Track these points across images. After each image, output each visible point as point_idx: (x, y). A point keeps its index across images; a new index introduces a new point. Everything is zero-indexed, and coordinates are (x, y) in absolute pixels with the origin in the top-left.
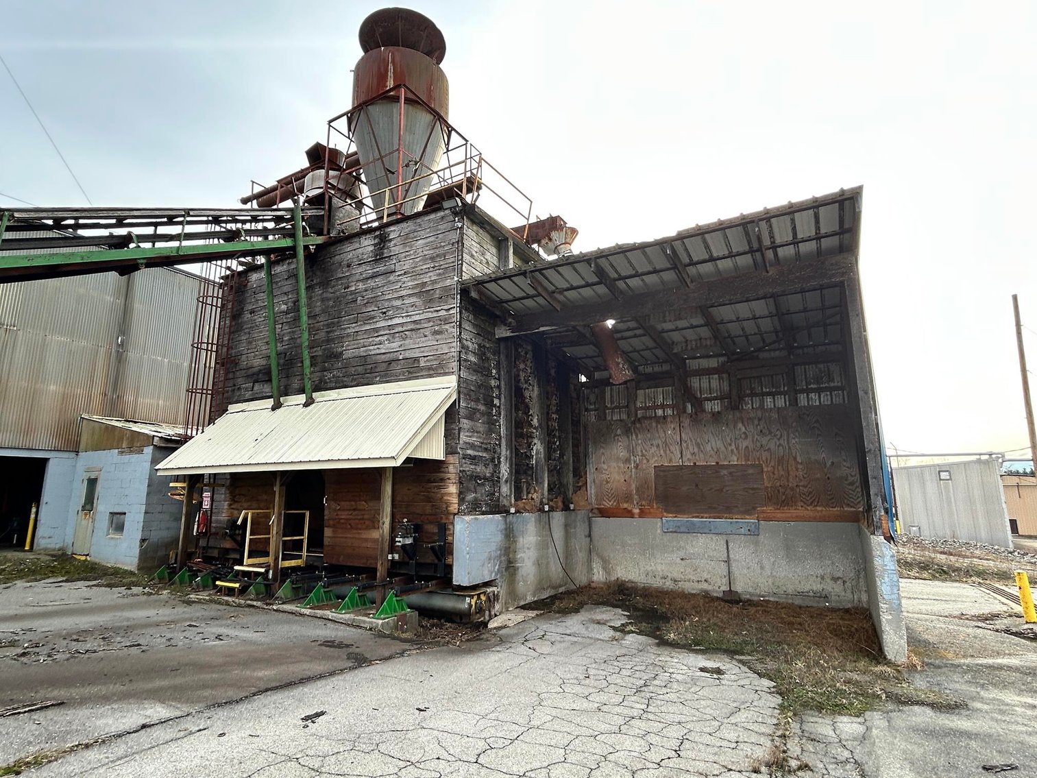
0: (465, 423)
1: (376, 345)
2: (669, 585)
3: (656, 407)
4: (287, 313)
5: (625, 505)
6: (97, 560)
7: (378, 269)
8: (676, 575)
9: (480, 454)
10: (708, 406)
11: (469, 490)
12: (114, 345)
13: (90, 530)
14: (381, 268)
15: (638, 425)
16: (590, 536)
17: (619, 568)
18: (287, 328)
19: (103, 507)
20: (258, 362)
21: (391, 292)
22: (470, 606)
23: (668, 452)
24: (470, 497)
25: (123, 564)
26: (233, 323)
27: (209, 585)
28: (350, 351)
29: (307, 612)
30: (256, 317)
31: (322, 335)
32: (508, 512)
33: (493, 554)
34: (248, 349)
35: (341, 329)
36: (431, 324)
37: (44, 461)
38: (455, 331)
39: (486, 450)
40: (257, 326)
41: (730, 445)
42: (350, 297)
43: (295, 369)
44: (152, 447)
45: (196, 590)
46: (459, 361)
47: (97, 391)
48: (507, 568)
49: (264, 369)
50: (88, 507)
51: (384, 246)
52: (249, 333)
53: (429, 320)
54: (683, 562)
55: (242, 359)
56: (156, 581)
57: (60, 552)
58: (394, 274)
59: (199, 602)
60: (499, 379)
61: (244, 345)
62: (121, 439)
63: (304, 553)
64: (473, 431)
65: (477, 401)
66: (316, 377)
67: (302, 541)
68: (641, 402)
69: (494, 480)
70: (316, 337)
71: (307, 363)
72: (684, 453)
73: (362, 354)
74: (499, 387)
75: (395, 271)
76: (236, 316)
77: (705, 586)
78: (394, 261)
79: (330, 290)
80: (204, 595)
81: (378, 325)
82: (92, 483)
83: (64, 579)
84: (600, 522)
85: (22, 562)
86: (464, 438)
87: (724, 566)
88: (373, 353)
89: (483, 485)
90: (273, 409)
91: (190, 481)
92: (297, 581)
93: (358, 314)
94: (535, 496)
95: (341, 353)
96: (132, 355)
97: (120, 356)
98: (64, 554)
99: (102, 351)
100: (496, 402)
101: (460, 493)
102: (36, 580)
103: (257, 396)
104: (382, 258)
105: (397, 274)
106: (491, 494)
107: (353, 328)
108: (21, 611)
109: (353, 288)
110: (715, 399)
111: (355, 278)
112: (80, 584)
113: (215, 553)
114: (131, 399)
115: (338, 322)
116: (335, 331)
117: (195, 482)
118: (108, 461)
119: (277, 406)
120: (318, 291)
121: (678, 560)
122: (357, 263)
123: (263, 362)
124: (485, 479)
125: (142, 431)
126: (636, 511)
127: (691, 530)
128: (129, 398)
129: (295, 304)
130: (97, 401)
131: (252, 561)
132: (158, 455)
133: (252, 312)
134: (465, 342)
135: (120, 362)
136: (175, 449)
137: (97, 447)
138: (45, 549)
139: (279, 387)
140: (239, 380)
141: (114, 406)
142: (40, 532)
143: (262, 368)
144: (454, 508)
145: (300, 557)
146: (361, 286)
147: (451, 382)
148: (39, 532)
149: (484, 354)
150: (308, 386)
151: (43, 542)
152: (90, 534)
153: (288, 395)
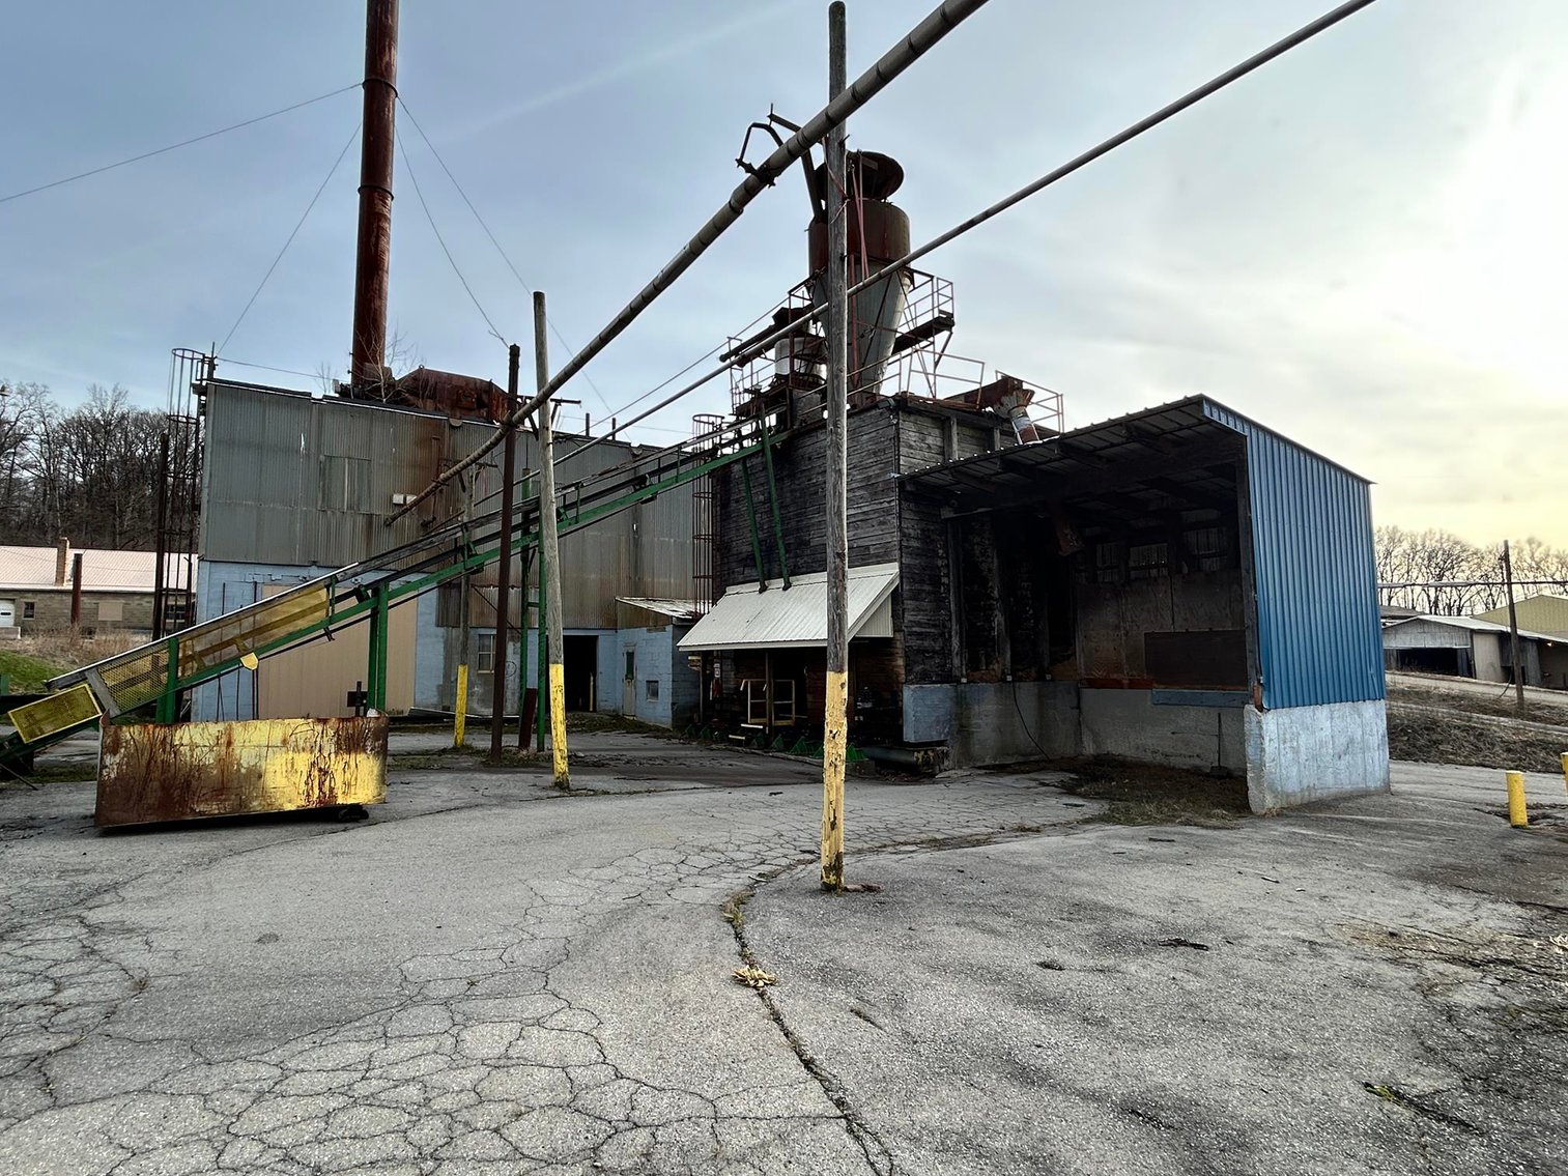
0: (909, 604)
2: (1159, 758)
3: (1149, 567)
4: (762, 503)
5: (1115, 676)
6: (642, 719)
8: (1169, 750)
9: (928, 630)
10: (1207, 564)
11: (916, 662)
12: (631, 533)
13: (634, 694)
15: (1127, 588)
16: (1078, 707)
17: (1109, 741)
18: (764, 517)
19: (641, 676)
20: (745, 549)
22: (918, 759)
23: (1159, 617)
24: (918, 668)
25: (661, 722)
27: (724, 739)
29: (792, 757)
30: (740, 506)
31: (792, 525)
32: (959, 682)
33: (942, 719)
34: (737, 536)
35: (808, 519)
36: (877, 515)
37: (595, 638)
38: (896, 522)
39: (934, 626)
40: (741, 515)
41: (1225, 609)
42: (813, 489)
43: (774, 555)
44: (672, 626)
45: (716, 742)
46: (900, 549)
47: (624, 573)
48: (959, 732)
49: (750, 555)
50: (630, 676)
52: (736, 521)
53: (875, 511)
54: (1174, 737)
55: (733, 546)
56: (687, 735)
57: (615, 712)
59: (718, 749)
60: (947, 558)
61: (734, 532)
62: (648, 619)
63: (794, 716)
64: (918, 610)
65: (922, 582)
66: (791, 563)
67: (791, 704)
68: (1134, 562)
69: (945, 653)
70: (787, 526)
71: (782, 551)
72: (1176, 618)
74: (947, 566)
76: (725, 505)
77: (1197, 762)
79: (797, 482)
80: (722, 746)
82: (630, 656)
83: (625, 731)
84: (1089, 694)
85: (593, 719)
86: (908, 617)
87: (1216, 740)
89: (931, 657)
90: (761, 591)
91: (703, 656)
92: (786, 736)
94: (996, 667)
95: (809, 541)
96: (645, 539)
97: (636, 541)
98: (618, 713)
99: (623, 538)
100: (945, 580)
101: (906, 666)
103: (747, 579)
106: (941, 666)
107: (816, 518)
110: (1214, 555)
112: (637, 735)
113: (727, 714)
114: (650, 579)
115: (805, 513)
116: (803, 520)
117: (708, 656)
118: (640, 638)
119: (763, 589)
120: (787, 483)
121: (1169, 734)
123: (749, 548)
124: (934, 652)
125: (662, 611)
126: (1126, 682)
127: (1182, 702)
128: (647, 579)
130: (624, 584)
131: (753, 721)
132: (676, 631)
133: (737, 501)
134: (906, 530)
136: (690, 627)
137: (630, 626)
138: (604, 710)
139: (762, 571)
140: (732, 564)
141: (637, 587)
142: (601, 695)
144: (902, 678)
145: (790, 718)
147: (893, 569)
148: (599, 697)
149: (929, 537)
150: (785, 572)
151: (602, 704)
152: (634, 698)
153: (770, 579)
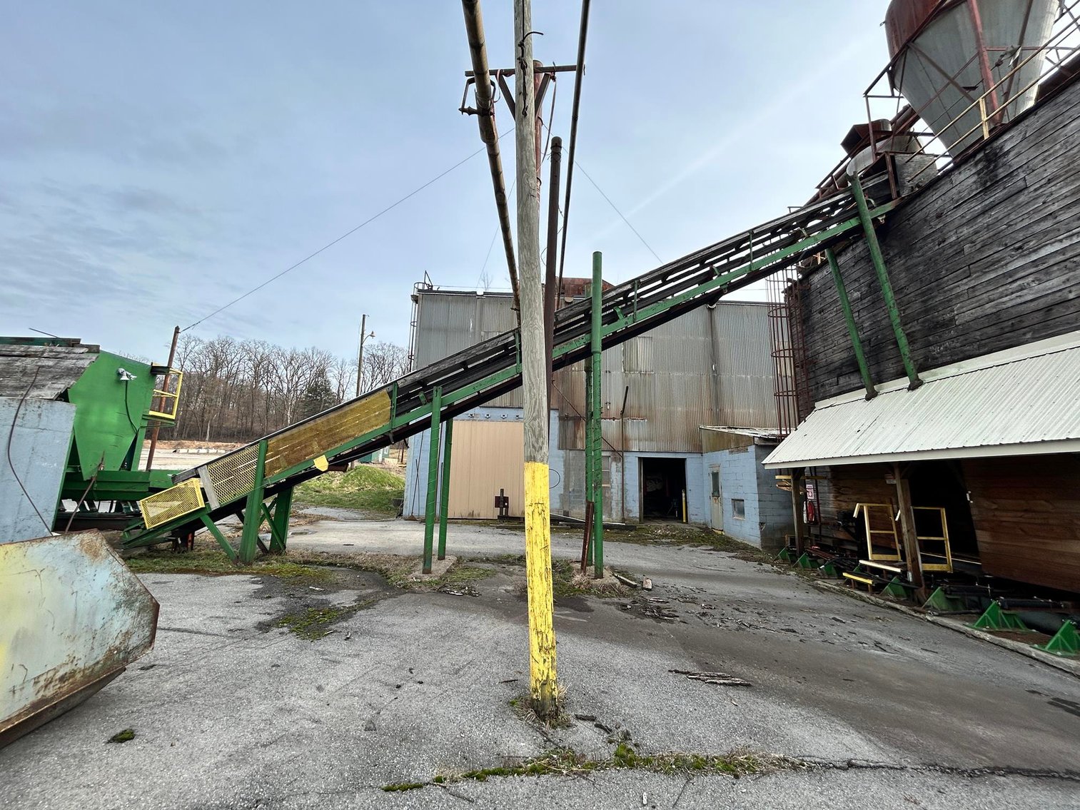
1: (1012, 293)
4: (861, 299)
6: (729, 536)
7: (991, 200)
12: (711, 373)
13: (720, 511)
14: (999, 194)
18: (865, 314)
19: (726, 495)
20: (838, 357)
21: (1026, 216)
25: (750, 541)
26: (804, 327)
27: (833, 574)
28: (965, 313)
29: (986, 636)
30: (826, 315)
31: (917, 306)
34: (824, 347)
35: (945, 292)
37: (684, 460)
40: (829, 323)
42: (951, 250)
43: (887, 353)
44: (754, 446)
45: (822, 577)
47: (706, 406)
49: (847, 361)
50: (716, 494)
51: (995, 167)
52: (823, 332)
55: (820, 358)
56: (780, 561)
57: (704, 526)
58: (1026, 192)
59: (829, 590)
61: (820, 343)
62: (729, 441)
63: (949, 557)
66: (919, 355)
67: (942, 542)
70: (908, 312)
71: (903, 341)
73: (989, 311)
75: (1026, 188)
76: (806, 320)
78: (1022, 175)
79: (916, 254)
80: (831, 584)
81: (1011, 267)
82: (715, 476)
83: (712, 548)
85: (683, 531)
88: (1009, 304)
90: (868, 398)
91: (794, 475)
92: (951, 591)
93: (969, 265)
95: (952, 320)
96: (724, 377)
97: (716, 379)
98: (707, 528)
99: (704, 378)
102: (694, 546)
103: (844, 389)
104: (997, 182)
105: (1032, 189)
107: (966, 284)
108: (692, 570)
109: (954, 238)
111: (952, 227)
112: (723, 554)
113: (829, 542)
114: (729, 410)
115: (937, 286)
116: (936, 296)
117: (798, 474)
118: (723, 458)
119: (871, 395)
122: (952, 207)
123: (844, 355)
125: (743, 434)
128: (728, 410)
129: (870, 287)
130: (707, 414)
131: (877, 557)
132: (760, 452)
133: (821, 311)
135: (716, 383)
136: (775, 446)
137: (714, 449)
138: (695, 523)
139: (869, 375)
140: (821, 377)
141: (718, 418)
142: (692, 509)
143: (844, 361)
145: (944, 561)
146: (966, 231)
148: (690, 511)
150: (910, 366)
151: (693, 517)
152: (720, 514)
153: (881, 382)
